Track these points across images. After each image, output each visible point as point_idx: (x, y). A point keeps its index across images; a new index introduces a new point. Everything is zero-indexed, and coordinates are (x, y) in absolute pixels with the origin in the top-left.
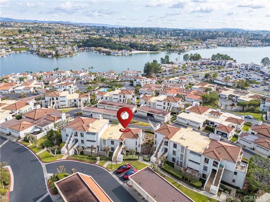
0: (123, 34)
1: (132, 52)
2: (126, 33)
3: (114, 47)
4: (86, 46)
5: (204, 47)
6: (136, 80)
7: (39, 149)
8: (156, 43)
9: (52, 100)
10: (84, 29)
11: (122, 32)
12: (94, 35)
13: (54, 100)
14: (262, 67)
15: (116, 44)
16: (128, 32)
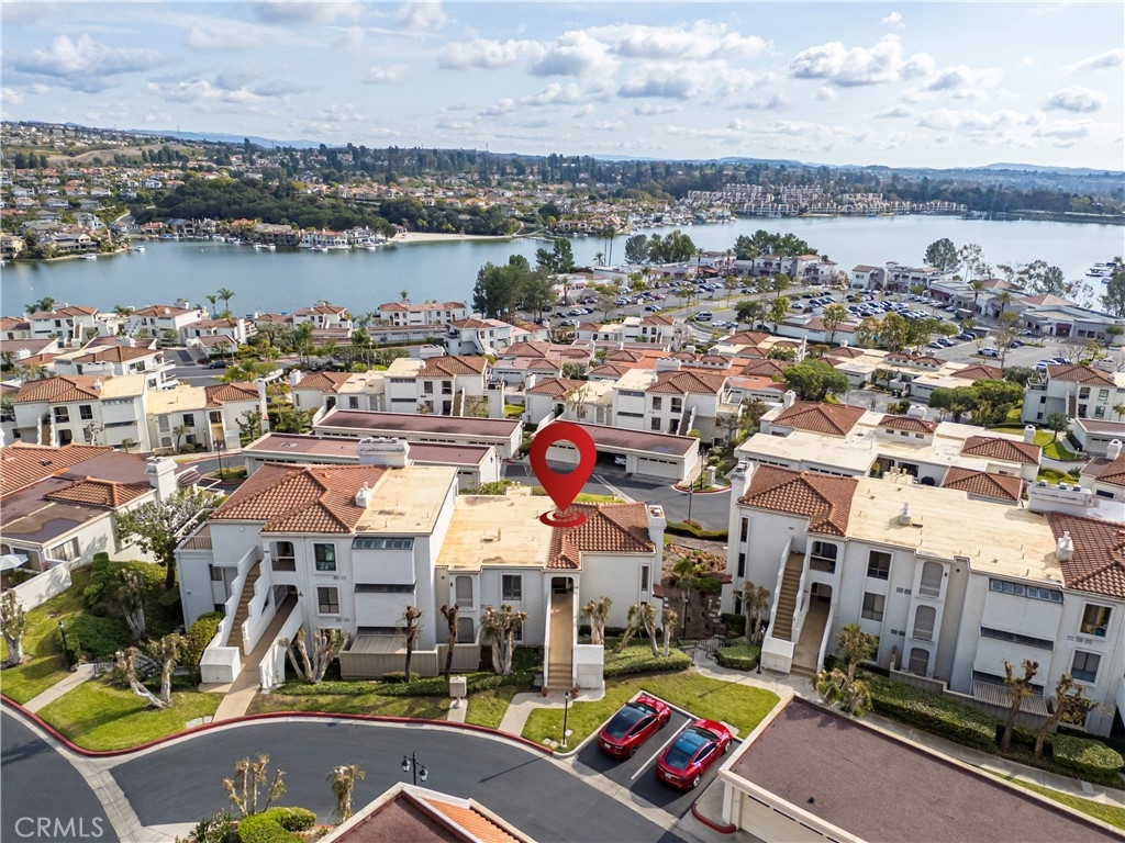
0: (340, 171)
1: (394, 239)
2: (354, 168)
3: (313, 216)
4: (175, 215)
5: (686, 219)
6: (457, 332)
7: (37, 674)
8: (492, 203)
9: (58, 420)
10: (156, 148)
11: (332, 162)
12: (210, 170)
13: (67, 419)
14: (934, 274)
15: (320, 207)
16: (363, 163)
